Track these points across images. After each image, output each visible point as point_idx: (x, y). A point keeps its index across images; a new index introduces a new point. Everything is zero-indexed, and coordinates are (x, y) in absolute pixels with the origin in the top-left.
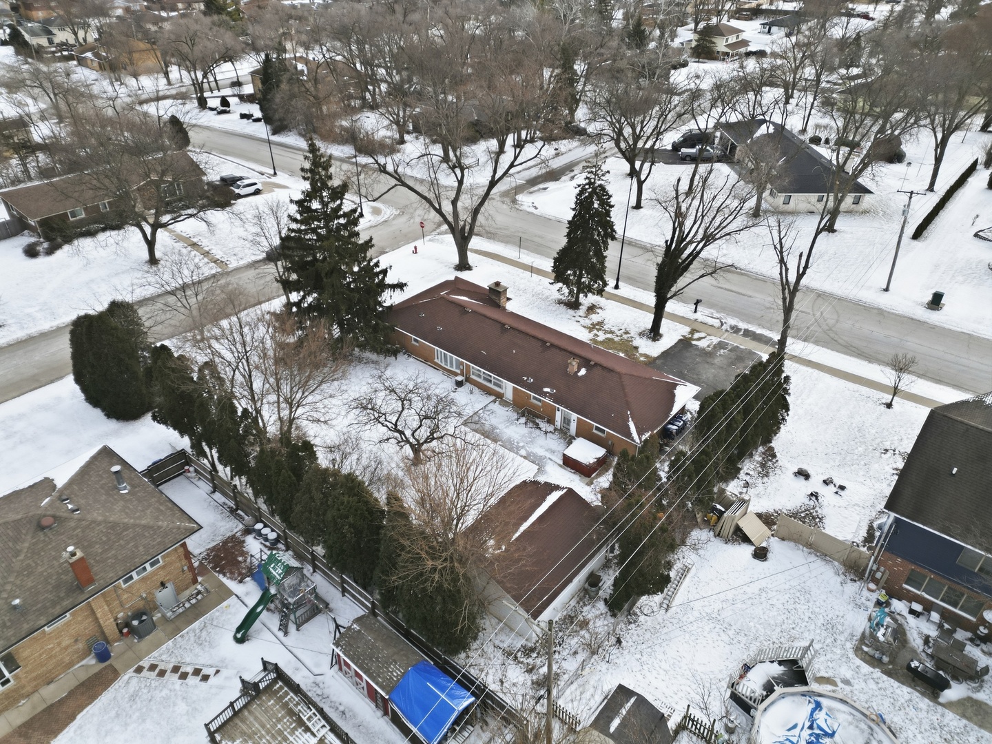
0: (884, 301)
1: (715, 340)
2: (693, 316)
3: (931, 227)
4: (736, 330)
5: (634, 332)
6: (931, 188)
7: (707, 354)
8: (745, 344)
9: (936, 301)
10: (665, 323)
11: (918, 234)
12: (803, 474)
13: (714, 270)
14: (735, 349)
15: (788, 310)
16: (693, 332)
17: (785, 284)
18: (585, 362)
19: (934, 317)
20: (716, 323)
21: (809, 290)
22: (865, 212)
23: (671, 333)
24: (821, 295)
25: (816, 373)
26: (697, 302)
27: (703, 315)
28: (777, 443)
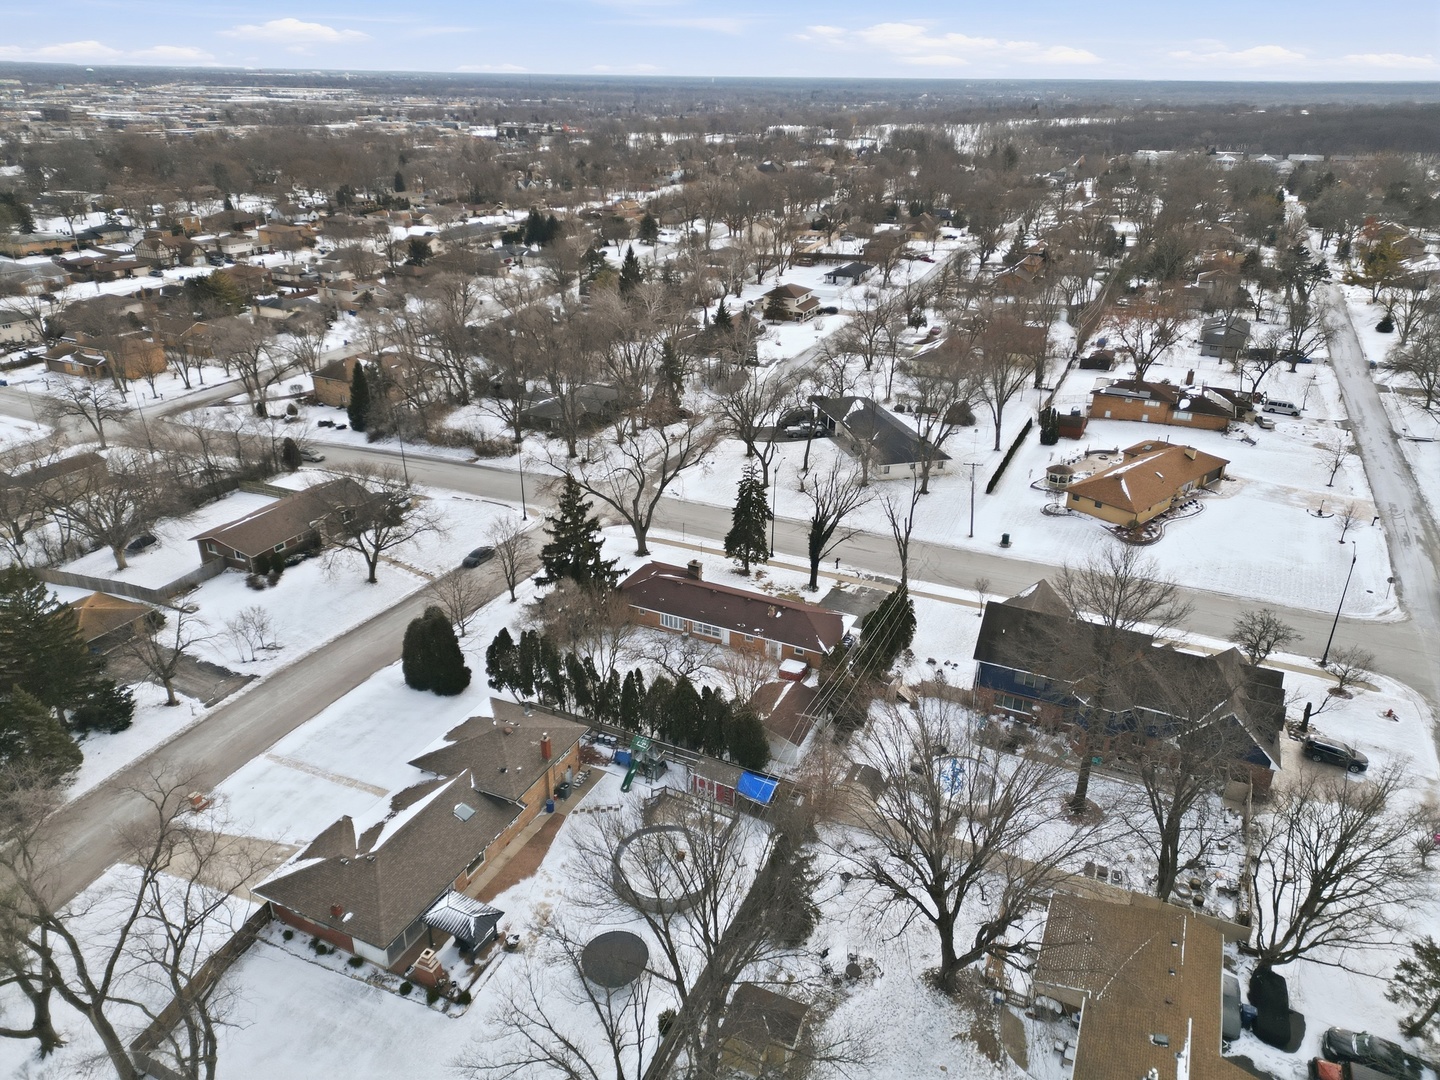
0: (970, 545)
1: (857, 587)
2: (837, 571)
3: (1000, 482)
4: (870, 578)
5: (797, 588)
6: (997, 448)
7: (853, 597)
8: (878, 587)
9: (1006, 541)
10: (820, 580)
11: (990, 489)
12: (931, 662)
13: (850, 535)
14: (872, 591)
15: (904, 558)
16: (840, 582)
17: (899, 540)
18: (779, 608)
19: (1006, 553)
20: (855, 574)
21: (917, 542)
22: (948, 474)
23: (825, 586)
24: (925, 545)
25: (930, 600)
26: (838, 560)
27: (843, 569)
28: (913, 646)
